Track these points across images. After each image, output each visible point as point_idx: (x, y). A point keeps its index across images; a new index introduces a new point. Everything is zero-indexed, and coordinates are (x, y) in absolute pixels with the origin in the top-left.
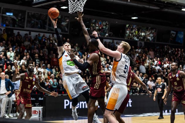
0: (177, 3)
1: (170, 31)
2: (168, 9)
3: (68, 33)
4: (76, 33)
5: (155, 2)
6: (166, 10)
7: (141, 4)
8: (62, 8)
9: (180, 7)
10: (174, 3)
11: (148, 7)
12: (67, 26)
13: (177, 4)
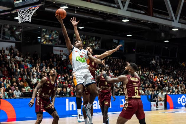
0: (118, 14)
1: (112, 40)
2: (111, 20)
3: (21, 42)
4: (29, 42)
5: (99, 14)
6: (109, 21)
7: (87, 16)
8: (15, 18)
9: (120, 18)
10: (115, 15)
11: (93, 18)
12: (20, 35)
13: (118, 16)
